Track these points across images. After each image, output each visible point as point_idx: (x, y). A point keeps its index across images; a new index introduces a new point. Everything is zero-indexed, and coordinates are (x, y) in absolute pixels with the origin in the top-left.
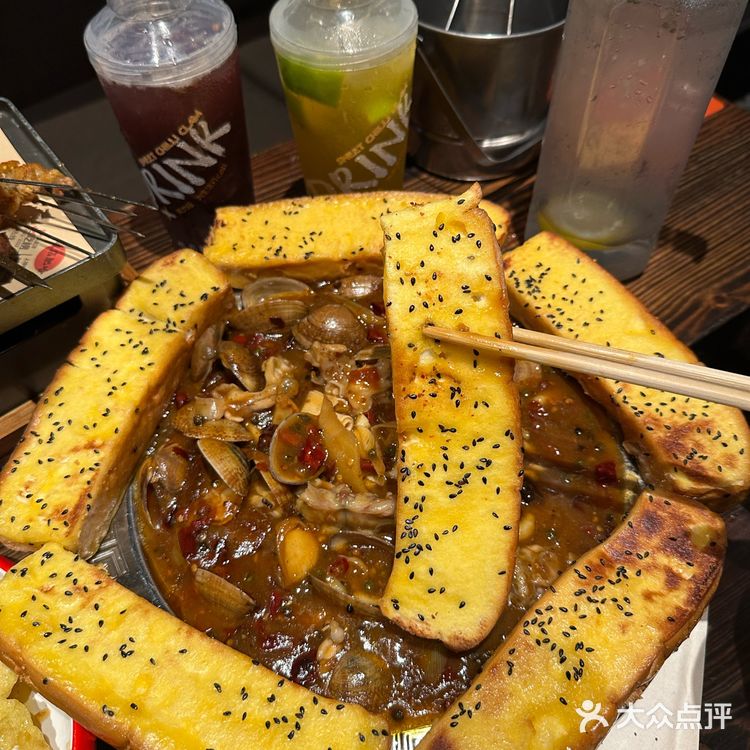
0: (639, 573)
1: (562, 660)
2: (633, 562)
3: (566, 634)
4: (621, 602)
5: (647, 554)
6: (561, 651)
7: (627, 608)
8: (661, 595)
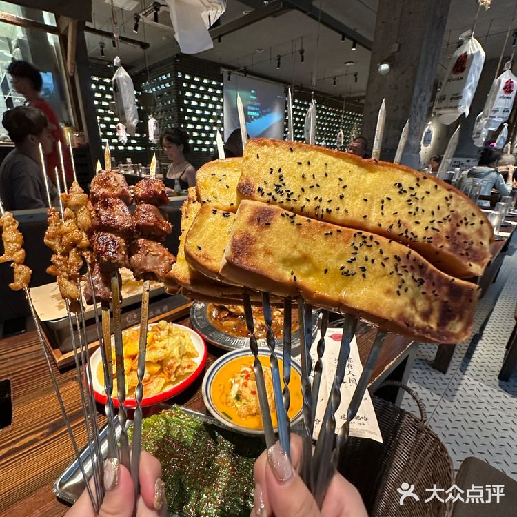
0: (424, 293)
1: (350, 262)
2: (428, 288)
3: (366, 259)
4: (404, 286)
5: (436, 295)
6: (355, 259)
7: (402, 291)
8: (416, 311)
